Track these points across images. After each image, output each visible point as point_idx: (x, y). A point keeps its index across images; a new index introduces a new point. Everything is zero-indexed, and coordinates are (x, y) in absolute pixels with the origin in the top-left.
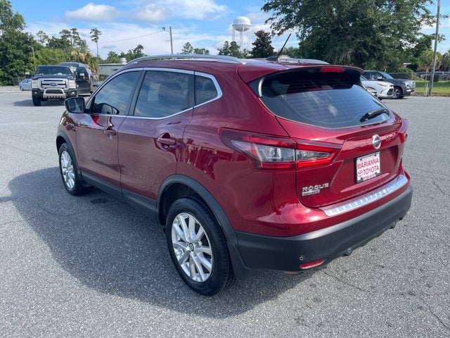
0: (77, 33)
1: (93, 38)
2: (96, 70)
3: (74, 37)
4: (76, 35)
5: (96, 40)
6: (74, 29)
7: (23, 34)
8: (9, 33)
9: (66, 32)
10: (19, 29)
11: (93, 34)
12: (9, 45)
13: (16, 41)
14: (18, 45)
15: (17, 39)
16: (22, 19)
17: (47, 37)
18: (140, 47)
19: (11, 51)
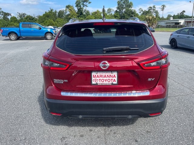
0: (155, 8)
1: (162, 9)
2: (155, 23)
3: (153, 9)
4: (154, 9)
5: (163, 10)
6: (154, 6)
7: (131, 10)
8: (127, 10)
9: (150, 7)
10: (130, 8)
11: (162, 7)
12: (126, 15)
13: (128, 13)
14: (129, 14)
15: (129, 12)
16: (132, 4)
17: (142, 10)
18: (184, 11)
19: (126, 17)
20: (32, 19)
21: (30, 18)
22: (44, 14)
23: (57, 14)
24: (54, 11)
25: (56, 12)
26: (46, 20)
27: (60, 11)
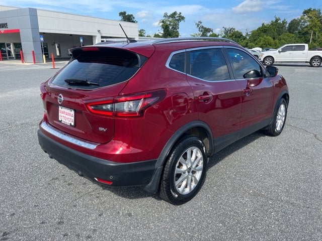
20: (239, 37)
21: (236, 36)
22: (259, 28)
23: (287, 25)
24: (280, 22)
25: (284, 22)
26: (260, 38)
27: (294, 20)
